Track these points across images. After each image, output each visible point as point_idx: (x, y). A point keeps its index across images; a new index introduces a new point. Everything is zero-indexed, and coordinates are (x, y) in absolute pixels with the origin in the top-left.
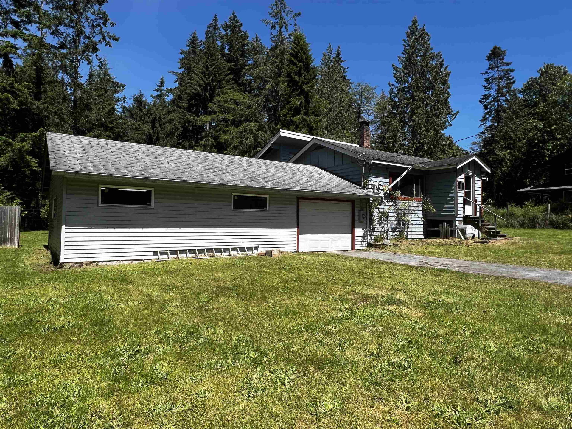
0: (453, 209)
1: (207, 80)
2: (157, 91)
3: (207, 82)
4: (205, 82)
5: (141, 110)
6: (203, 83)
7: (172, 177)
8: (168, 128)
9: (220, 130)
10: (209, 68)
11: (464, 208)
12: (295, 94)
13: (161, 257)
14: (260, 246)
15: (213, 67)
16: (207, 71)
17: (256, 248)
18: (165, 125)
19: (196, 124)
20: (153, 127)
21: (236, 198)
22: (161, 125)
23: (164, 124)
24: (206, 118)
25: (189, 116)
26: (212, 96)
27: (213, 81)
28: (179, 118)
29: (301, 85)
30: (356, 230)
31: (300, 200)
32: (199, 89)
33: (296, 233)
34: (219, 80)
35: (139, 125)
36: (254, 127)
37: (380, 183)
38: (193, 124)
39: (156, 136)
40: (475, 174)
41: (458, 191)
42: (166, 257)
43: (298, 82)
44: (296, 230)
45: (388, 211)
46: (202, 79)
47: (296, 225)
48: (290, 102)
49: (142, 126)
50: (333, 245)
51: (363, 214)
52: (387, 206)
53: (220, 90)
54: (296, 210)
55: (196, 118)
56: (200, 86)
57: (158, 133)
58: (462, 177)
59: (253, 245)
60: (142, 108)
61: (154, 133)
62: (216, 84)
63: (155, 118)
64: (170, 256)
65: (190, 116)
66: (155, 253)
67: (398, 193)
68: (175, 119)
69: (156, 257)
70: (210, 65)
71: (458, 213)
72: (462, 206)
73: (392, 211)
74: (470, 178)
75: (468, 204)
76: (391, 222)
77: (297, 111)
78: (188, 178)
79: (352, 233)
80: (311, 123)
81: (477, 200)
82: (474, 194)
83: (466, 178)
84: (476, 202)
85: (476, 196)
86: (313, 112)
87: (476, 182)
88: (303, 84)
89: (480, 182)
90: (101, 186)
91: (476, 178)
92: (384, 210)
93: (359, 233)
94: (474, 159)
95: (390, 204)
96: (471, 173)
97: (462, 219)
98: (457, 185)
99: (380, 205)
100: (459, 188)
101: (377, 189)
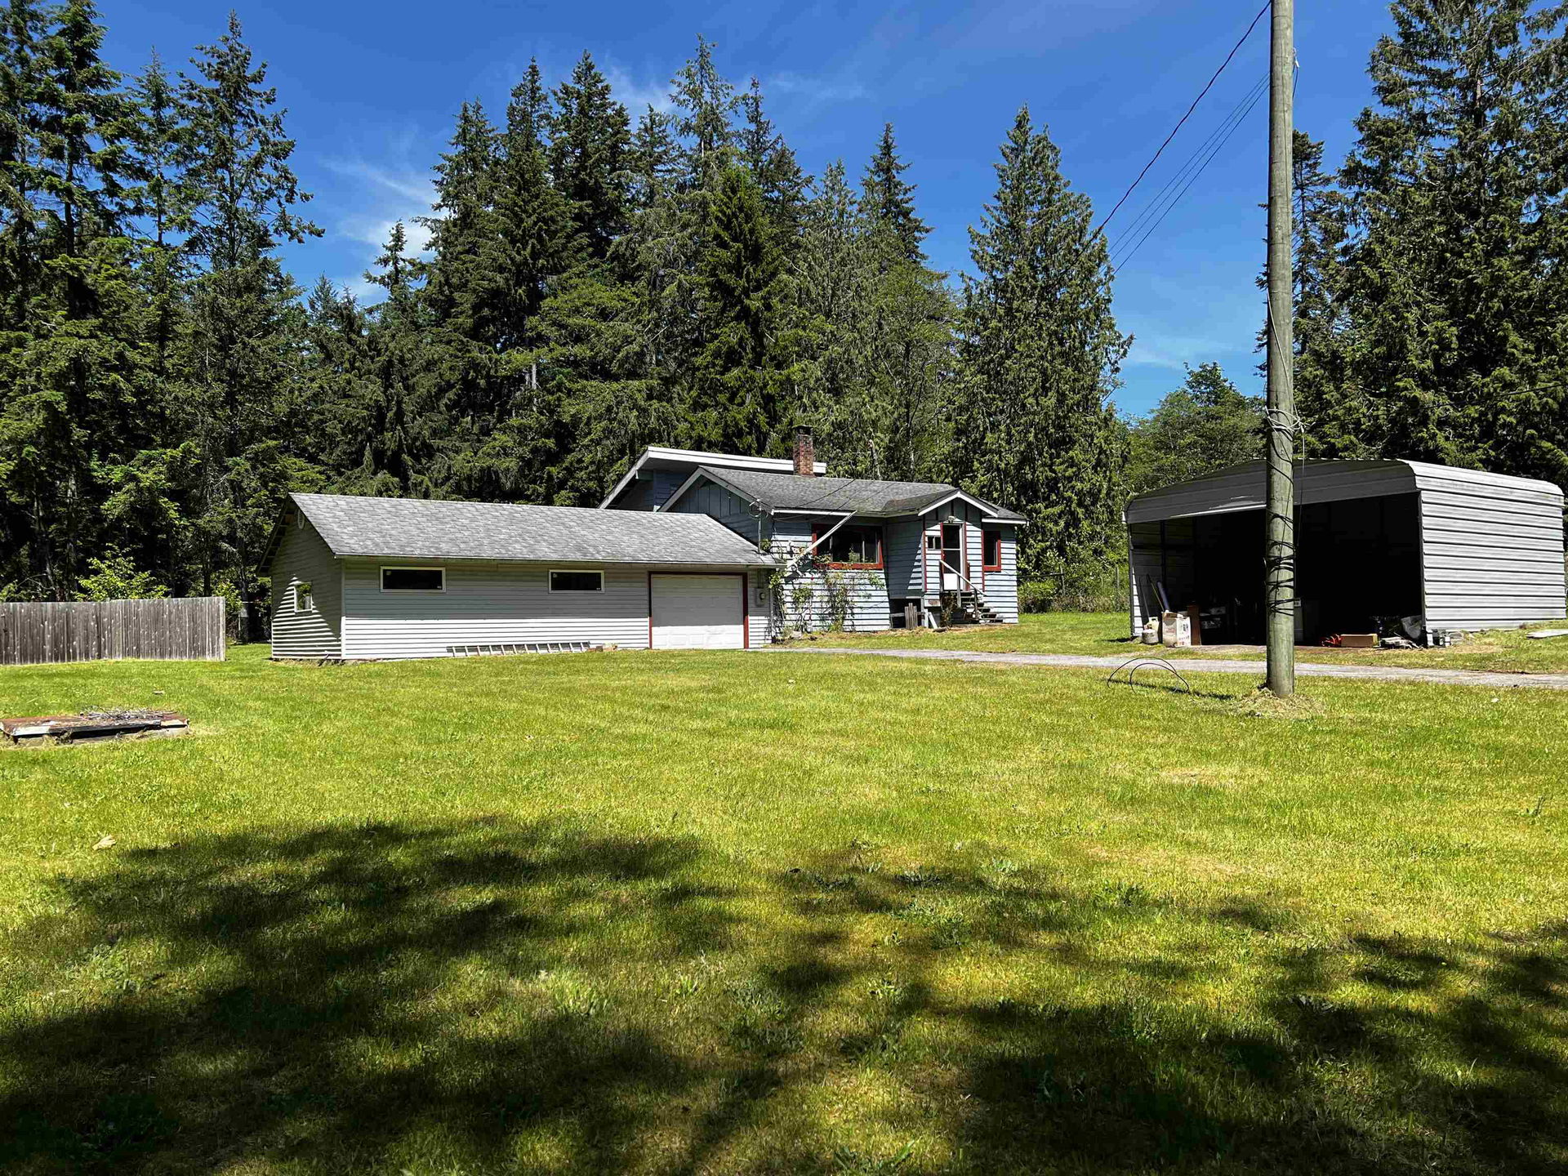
0: (919, 581)
1: (519, 253)
2: (385, 262)
3: (518, 258)
4: (513, 260)
5: (350, 341)
6: (509, 262)
8: (425, 383)
9: (559, 387)
10: (522, 221)
11: (942, 577)
12: (727, 318)
13: (457, 654)
14: (591, 642)
15: (534, 218)
16: (518, 226)
17: (587, 644)
18: (415, 380)
19: (496, 372)
20: (388, 385)
21: (556, 577)
22: (404, 379)
23: (413, 376)
24: (519, 357)
25: (476, 354)
26: (536, 296)
27: (535, 255)
28: (451, 355)
29: (740, 296)
30: (750, 618)
31: (652, 575)
32: (500, 279)
33: (648, 624)
34: (551, 251)
35: (349, 382)
36: (640, 391)
37: (792, 544)
38: (488, 372)
39: (395, 409)
40: (967, 521)
41: (927, 552)
42: (463, 654)
43: (734, 289)
44: (648, 619)
45: (809, 587)
46: (506, 251)
47: (647, 611)
48: (716, 337)
49: (357, 384)
51: (761, 594)
52: (808, 580)
53: (555, 277)
54: (647, 589)
55: (495, 356)
56: (501, 269)
57: (399, 403)
58: (938, 527)
59: (581, 639)
60: (354, 336)
61: (389, 401)
62: (544, 265)
63: (390, 362)
64: (469, 654)
65: (481, 350)
66: (450, 650)
67: (827, 559)
68: (441, 359)
69: (451, 654)
70: (525, 211)
71: (929, 586)
72: (938, 575)
73: (818, 587)
74: (956, 528)
75: (949, 572)
76: (818, 605)
77: (732, 358)
78: (488, 553)
79: (745, 623)
80: (765, 385)
81: (972, 563)
82: (966, 554)
83: (945, 529)
84: (968, 567)
85: (969, 557)
86: (773, 358)
87: (968, 534)
88: (746, 292)
89: (979, 534)
90: (383, 568)
91: (968, 528)
92: (802, 587)
93: (757, 623)
94: (957, 498)
95: (815, 576)
96: (957, 520)
97: (938, 597)
98: (925, 542)
99: (795, 578)
100: (930, 546)
101: (788, 553)
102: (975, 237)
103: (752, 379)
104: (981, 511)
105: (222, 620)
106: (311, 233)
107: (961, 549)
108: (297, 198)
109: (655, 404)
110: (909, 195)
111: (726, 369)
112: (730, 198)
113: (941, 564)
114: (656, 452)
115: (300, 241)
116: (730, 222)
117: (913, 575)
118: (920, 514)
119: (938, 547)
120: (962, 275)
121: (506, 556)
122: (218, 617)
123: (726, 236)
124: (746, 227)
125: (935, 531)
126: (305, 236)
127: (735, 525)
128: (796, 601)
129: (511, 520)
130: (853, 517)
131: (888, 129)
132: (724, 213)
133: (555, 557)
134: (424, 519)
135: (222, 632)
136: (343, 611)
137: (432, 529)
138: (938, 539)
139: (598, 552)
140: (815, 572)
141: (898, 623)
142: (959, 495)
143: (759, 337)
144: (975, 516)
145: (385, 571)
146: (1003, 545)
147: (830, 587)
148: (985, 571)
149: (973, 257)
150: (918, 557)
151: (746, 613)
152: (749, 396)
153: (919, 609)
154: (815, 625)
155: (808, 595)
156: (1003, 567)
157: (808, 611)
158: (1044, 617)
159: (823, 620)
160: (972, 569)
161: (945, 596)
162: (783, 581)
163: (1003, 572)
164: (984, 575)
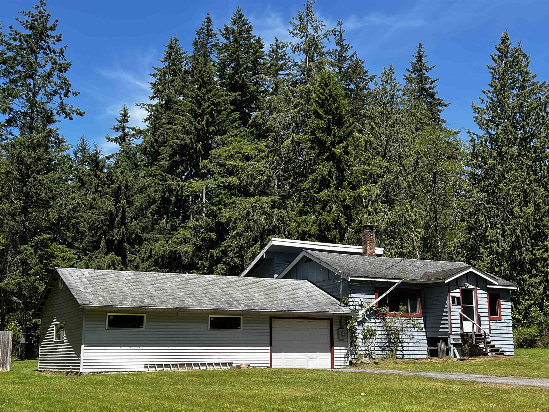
0: (447, 326)
1: (199, 124)
2: (117, 129)
3: (199, 126)
4: (196, 127)
5: (96, 175)
6: (193, 128)
7: (160, 305)
8: (139, 200)
9: (220, 202)
10: (201, 105)
11: (462, 324)
12: (321, 159)
13: (150, 369)
14: (234, 362)
15: (208, 103)
16: (199, 108)
17: (230, 364)
18: (133, 198)
19: (182, 192)
20: (117, 201)
21: (212, 319)
22: (127, 198)
23: (132, 196)
24: (196, 184)
25: (170, 182)
26: (208, 148)
27: (208, 124)
28: (155, 184)
29: (329, 146)
30: (335, 348)
31: (273, 319)
32: (187, 139)
33: (269, 351)
34: (217, 122)
35: (94, 200)
36: (267, 203)
37: (362, 300)
38: (177, 193)
39: (120, 216)
40: (477, 286)
41: (451, 307)
42: (154, 369)
43: (326, 143)
44: (269, 348)
45: (374, 328)
46: (191, 123)
47: (269, 342)
48: (315, 171)
49: (99, 201)
50: (309, 363)
51: (342, 332)
52: (372, 324)
53: (219, 137)
54: (269, 328)
55: (182, 183)
56: (188, 133)
57: (124, 212)
58: (458, 290)
59: (227, 361)
60: (99, 173)
61: (117, 211)
62: (213, 130)
63: (119, 188)
64: (158, 369)
65: (173, 180)
66: (146, 366)
67: (385, 310)
68: (149, 186)
69: (146, 369)
71: (453, 329)
72: (459, 322)
73: (380, 328)
74: (471, 291)
75: (467, 320)
76: (379, 340)
77: (324, 183)
78: (172, 305)
79: (332, 352)
80: (345, 200)
81: (481, 315)
82: (477, 309)
83: (463, 292)
84: (479, 317)
85: (479, 311)
86: (349, 183)
87: (479, 295)
88: (333, 144)
89: (486, 295)
90: (108, 314)
91: (478, 291)
92: (369, 328)
93: (340, 352)
94: (470, 272)
95: (377, 321)
96: (471, 286)
97: (459, 337)
98: (450, 300)
99: (364, 322)
100: (453, 303)
101: (359, 305)
102: (476, 109)
103: (336, 196)
104: (486, 280)
105: (10, 346)
106: (77, 114)
107: (474, 305)
108: (70, 94)
109: (276, 211)
110: (434, 84)
111: (320, 190)
112: (324, 90)
113: (461, 315)
114: (277, 241)
115: (71, 119)
116: (323, 103)
117: (443, 322)
118: (446, 282)
119: (458, 304)
120: (469, 132)
121: (183, 307)
122: (8, 343)
123: (321, 111)
124: (334, 106)
125: (456, 293)
126: (74, 116)
127: (325, 287)
128: (365, 337)
129: (187, 284)
130: (402, 283)
131: (420, 46)
132: (320, 98)
133: (213, 307)
134: (135, 284)
135: (9, 353)
136: (83, 342)
137: (139, 289)
138: (458, 298)
139: (239, 304)
140: (377, 319)
141: (433, 354)
142: (471, 270)
143: (340, 170)
144: (483, 284)
145: (109, 316)
146: (502, 303)
147: (387, 329)
148: (490, 320)
149: (475, 121)
150: (445, 310)
151: (332, 345)
152: (334, 206)
153: (447, 345)
154: (378, 353)
155: (373, 334)
156: (502, 317)
157: (373, 344)
158: (531, 351)
159: (382, 350)
160: (481, 318)
161: (464, 336)
162: (356, 324)
163: (503, 321)
164: (490, 323)
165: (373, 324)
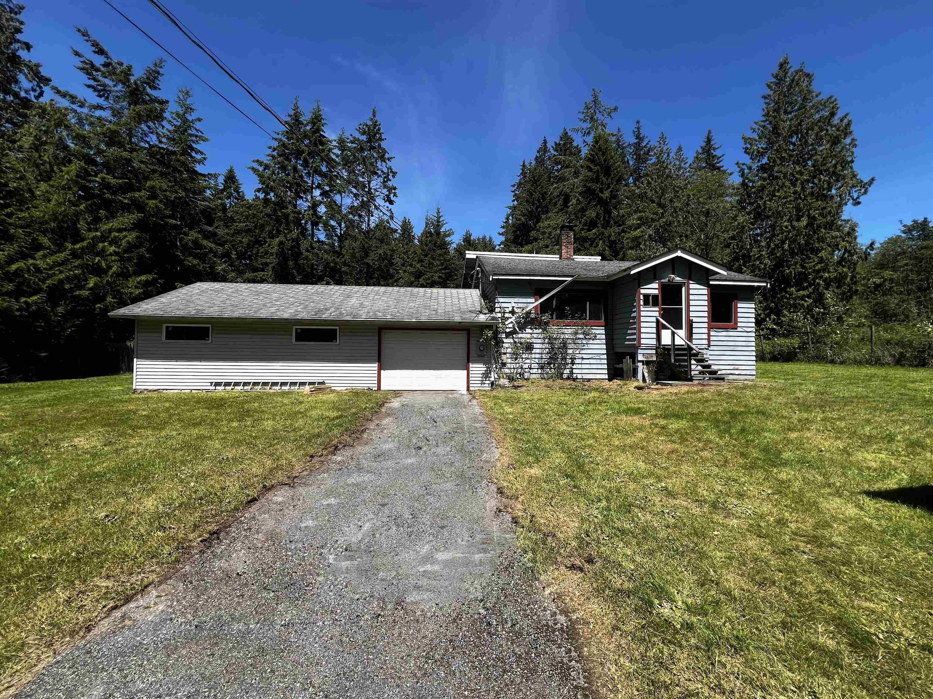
0: (635, 337)
11: (658, 333)
12: (591, 205)
21: (301, 331)
29: (598, 193)
30: (471, 365)
31: (383, 331)
33: (377, 369)
37: (514, 305)
40: (690, 279)
41: (642, 309)
44: (376, 365)
45: (530, 341)
47: (377, 358)
51: (480, 346)
54: (376, 341)
58: (655, 285)
59: (317, 380)
71: (643, 341)
72: (654, 330)
73: (540, 341)
74: (679, 287)
75: (666, 328)
76: (537, 356)
79: (468, 369)
81: (695, 320)
82: (688, 311)
83: (663, 287)
84: (690, 324)
85: (691, 314)
86: (615, 223)
87: (691, 292)
89: (705, 292)
90: (164, 326)
91: (691, 286)
92: (523, 341)
93: (477, 369)
94: (677, 257)
95: (535, 331)
96: (678, 278)
97: (654, 352)
98: (640, 299)
99: (515, 334)
100: (646, 303)
101: (510, 312)
104: (707, 269)
107: (683, 306)
110: (721, 159)
113: (658, 321)
117: (629, 332)
118: (632, 272)
119: (655, 304)
125: (652, 289)
128: (516, 352)
130: (573, 281)
131: (710, 132)
136: (135, 355)
138: (655, 297)
140: (536, 329)
141: (615, 373)
142: (679, 253)
144: (703, 276)
146: (739, 305)
147: (551, 340)
148: (710, 328)
149: (745, 152)
150: (633, 315)
151: (468, 362)
152: (601, 242)
153: (634, 363)
154: (535, 374)
155: (529, 347)
156: (739, 324)
157: (528, 361)
158: (788, 367)
159: (542, 368)
160: (694, 325)
161: (663, 352)
162: (504, 336)
163: (739, 329)
164: (709, 331)
165: (529, 336)
